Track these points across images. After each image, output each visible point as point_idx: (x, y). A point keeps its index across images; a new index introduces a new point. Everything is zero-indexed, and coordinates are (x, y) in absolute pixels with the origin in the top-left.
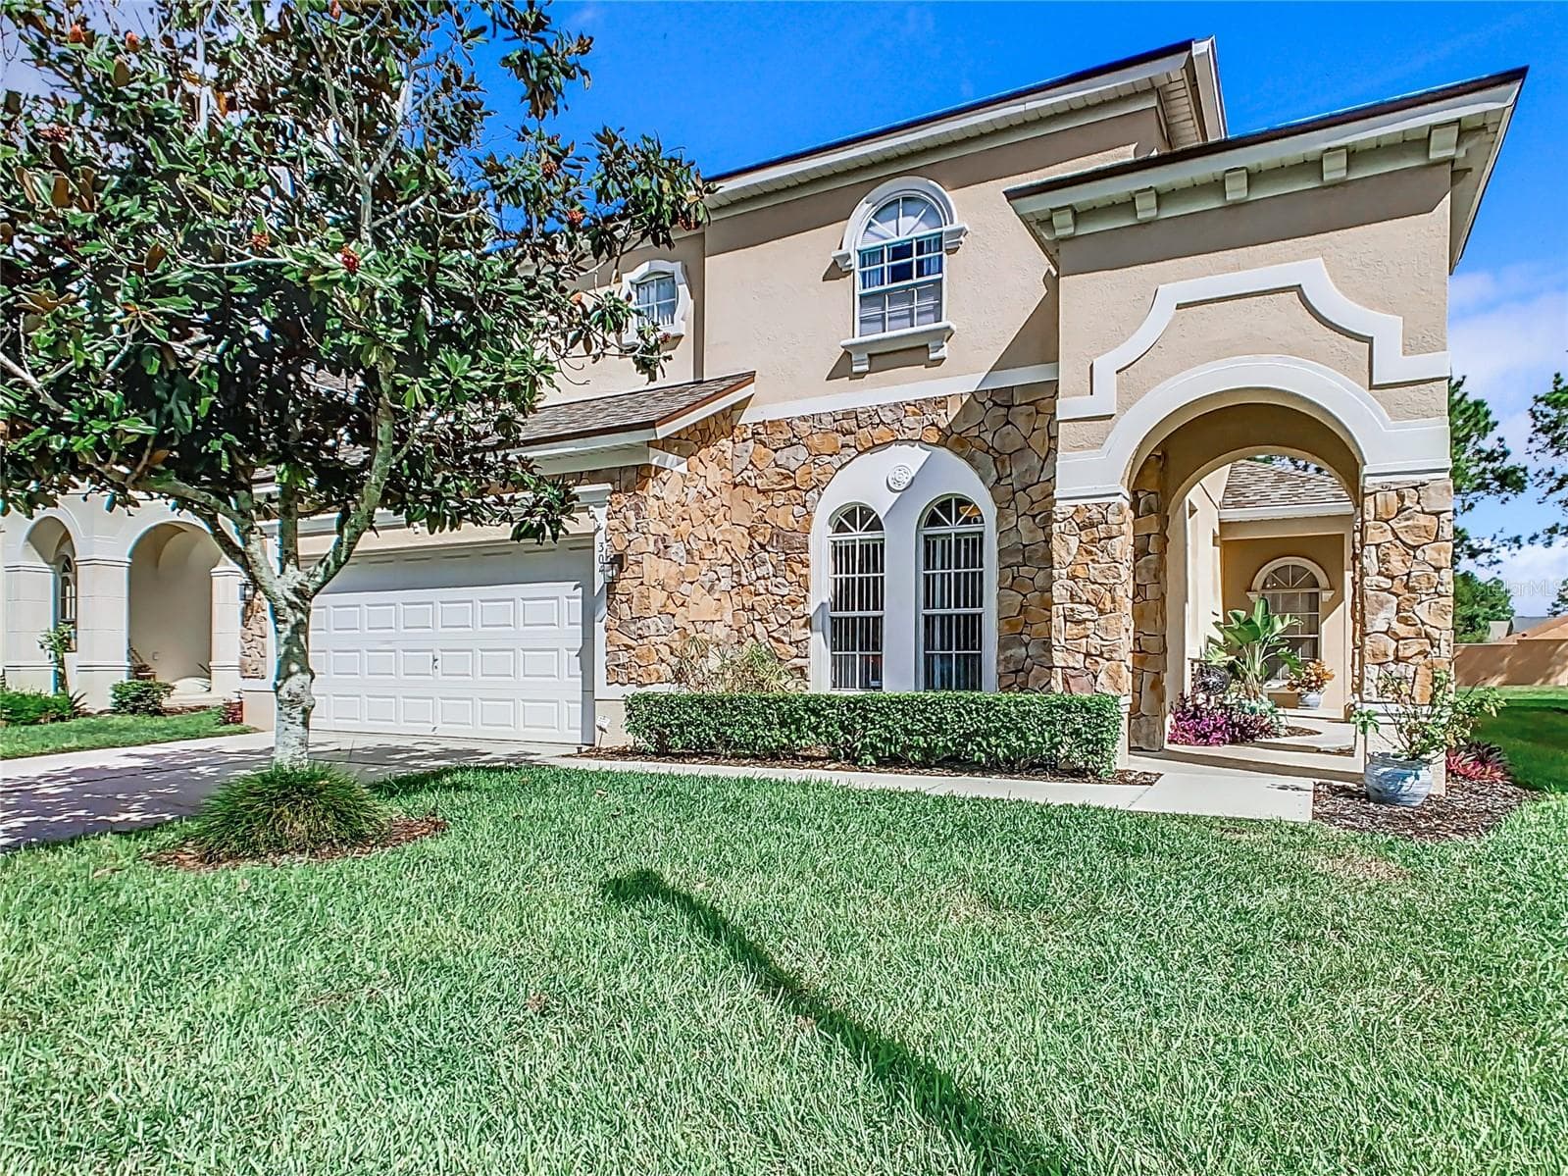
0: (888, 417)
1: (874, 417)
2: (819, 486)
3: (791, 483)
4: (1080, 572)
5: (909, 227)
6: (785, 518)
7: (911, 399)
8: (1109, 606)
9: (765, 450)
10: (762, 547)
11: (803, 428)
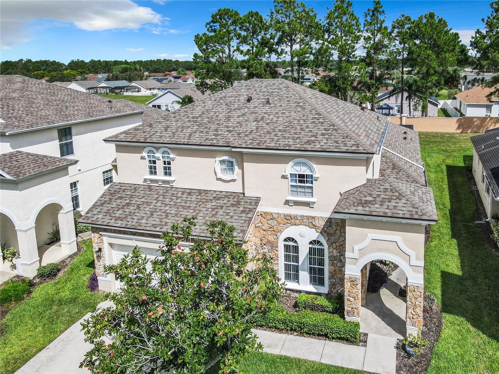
0: (299, 218)
1: (296, 217)
2: (281, 232)
3: (272, 230)
4: (351, 291)
5: (304, 170)
6: (271, 238)
7: (305, 215)
8: (357, 299)
9: (264, 219)
10: (265, 244)
11: (275, 216)
